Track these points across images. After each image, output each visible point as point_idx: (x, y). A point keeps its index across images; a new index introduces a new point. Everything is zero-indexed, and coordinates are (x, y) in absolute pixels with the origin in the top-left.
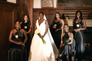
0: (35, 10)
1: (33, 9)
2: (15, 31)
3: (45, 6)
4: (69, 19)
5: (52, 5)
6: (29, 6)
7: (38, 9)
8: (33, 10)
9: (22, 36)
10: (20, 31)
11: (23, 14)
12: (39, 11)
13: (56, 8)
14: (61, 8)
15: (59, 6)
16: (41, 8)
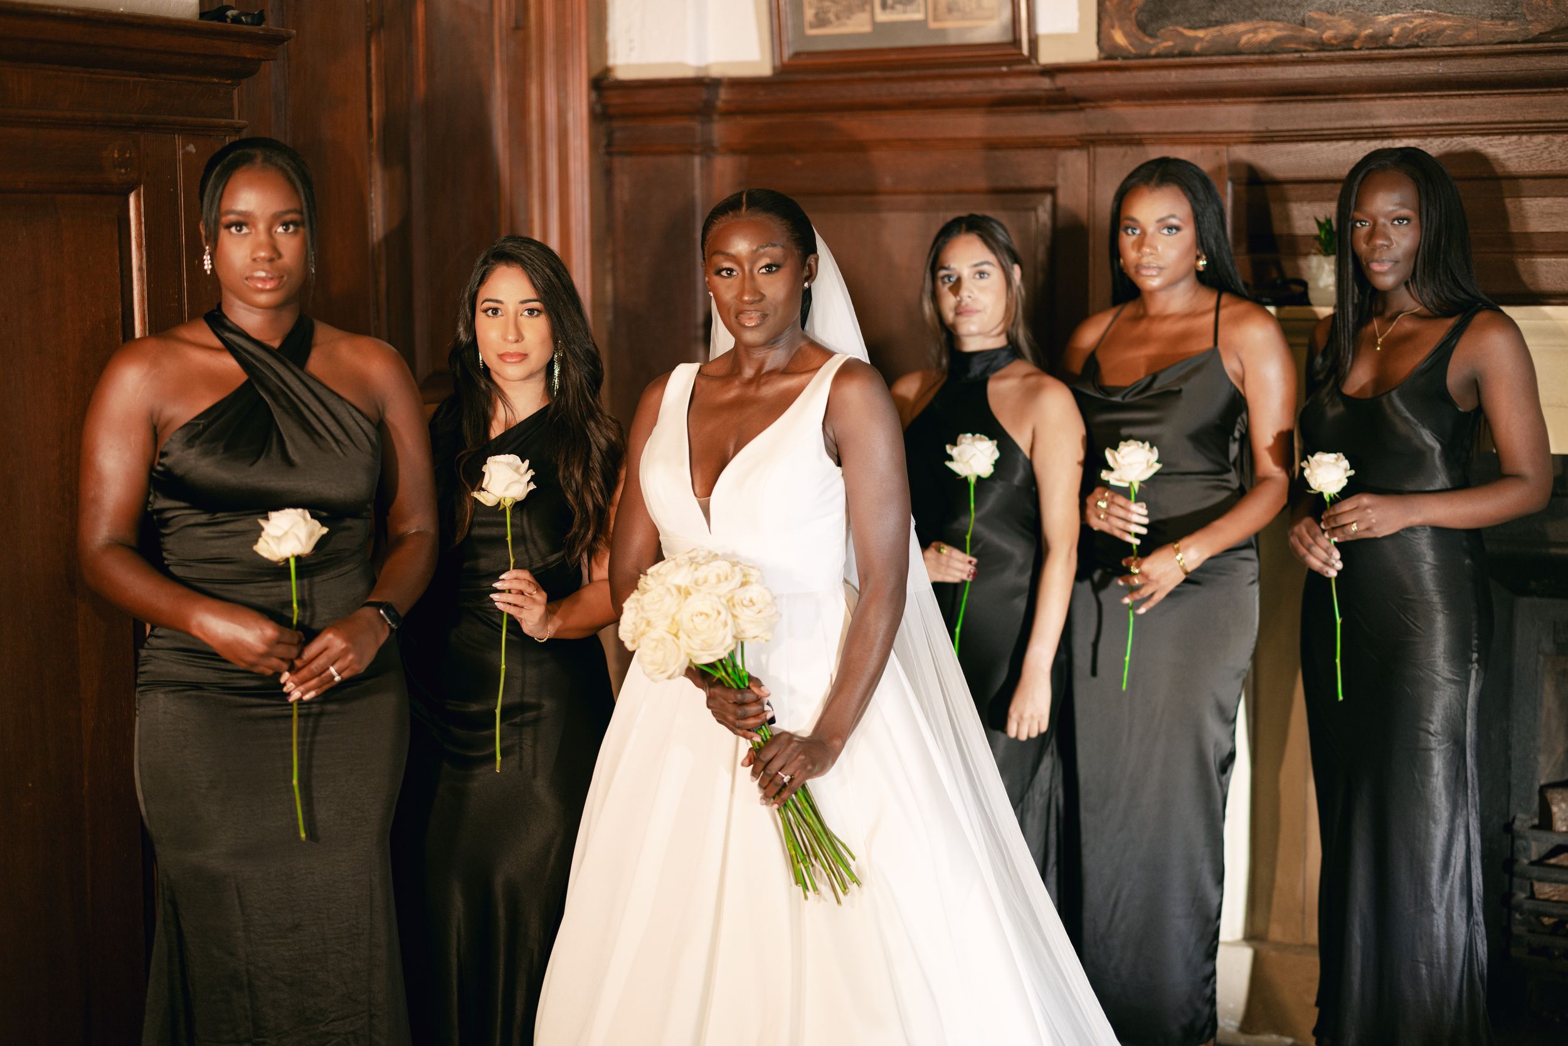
1: (601, 82)
3: (856, 27)
12: (718, 130)
16: (765, 70)
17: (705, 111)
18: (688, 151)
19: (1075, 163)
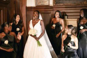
0: (29, 9)
1: (26, 7)
2: (3, 34)
3: (40, 4)
4: (68, 18)
5: (47, 2)
6: (22, 3)
7: (32, 7)
8: (26, 9)
9: (12, 40)
10: (10, 34)
11: (14, 13)
12: (33, 10)
13: (53, 5)
14: (58, 6)
15: (56, 4)
16: (35, 6)
17: (32, 9)
18: (31, 11)
19: (52, 11)
